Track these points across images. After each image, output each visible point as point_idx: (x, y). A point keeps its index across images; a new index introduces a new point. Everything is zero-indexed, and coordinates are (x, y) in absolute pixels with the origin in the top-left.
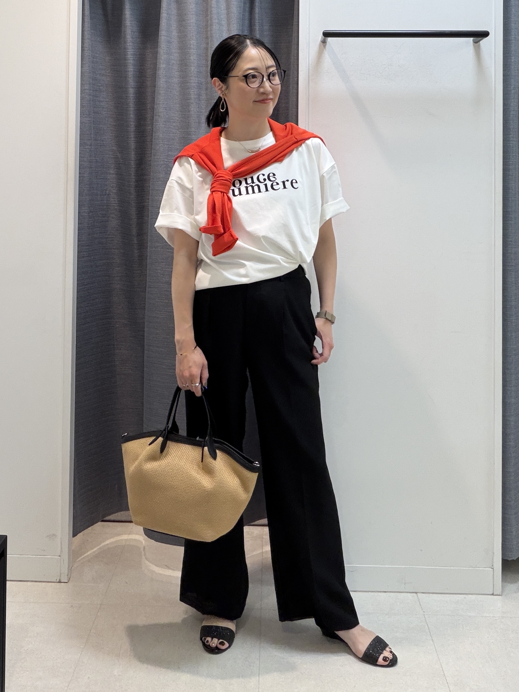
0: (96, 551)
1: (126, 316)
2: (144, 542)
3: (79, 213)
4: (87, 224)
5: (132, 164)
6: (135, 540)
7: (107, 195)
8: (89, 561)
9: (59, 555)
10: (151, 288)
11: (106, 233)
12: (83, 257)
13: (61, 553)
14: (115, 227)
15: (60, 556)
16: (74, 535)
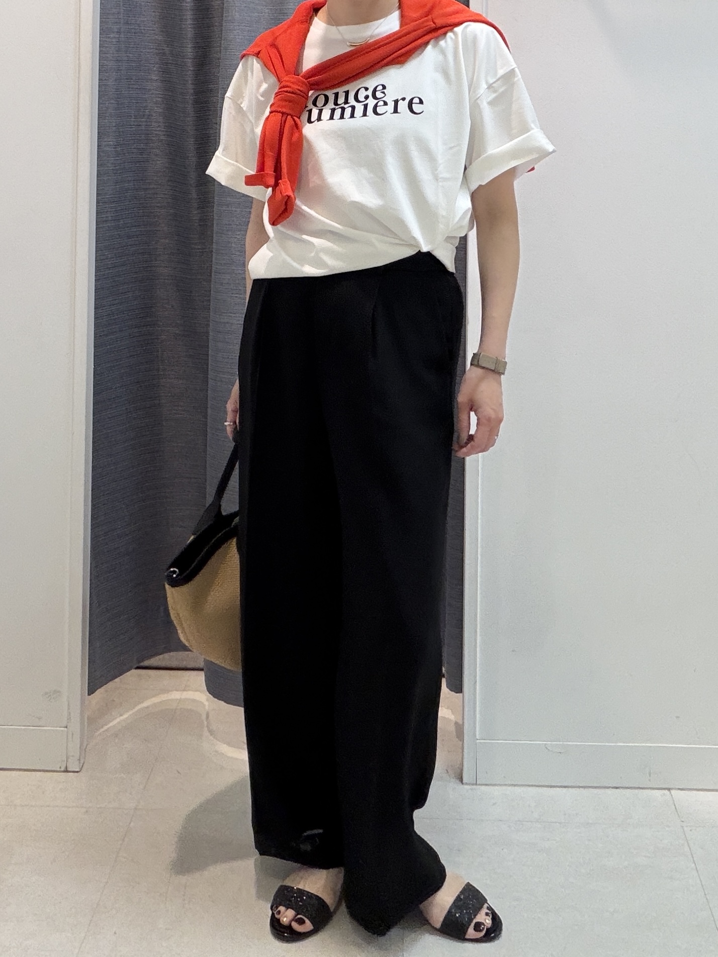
0: (127, 718)
1: (178, 322)
2: (206, 703)
3: (98, 146)
4: (114, 165)
5: (189, 65)
6: (194, 701)
7: (146, 117)
8: (116, 735)
9: (64, 725)
10: (220, 273)
11: (145, 180)
12: (106, 221)
13: (68, 722)
14: (160, 171)
15: (66, 727)
16: (91, 691)
